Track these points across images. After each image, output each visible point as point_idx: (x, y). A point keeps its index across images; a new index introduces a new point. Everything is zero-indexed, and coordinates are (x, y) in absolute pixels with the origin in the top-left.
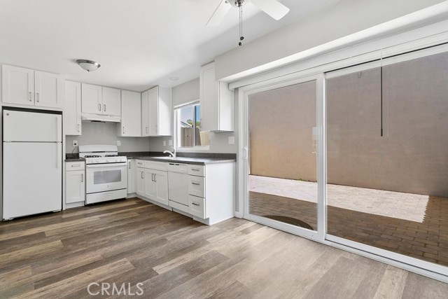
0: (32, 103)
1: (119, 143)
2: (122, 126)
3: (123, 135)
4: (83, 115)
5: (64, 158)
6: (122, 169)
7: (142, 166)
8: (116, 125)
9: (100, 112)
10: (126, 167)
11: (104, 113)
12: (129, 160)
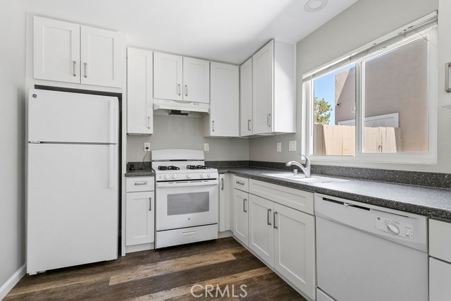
0: (76, 80)
1: (206, 146)
2: (211, 120)
3: (212, 134)
4: (156, 102)
5: (124, 171)
6: (212, 191)
7: (245, 188)
8: (203, 117)
9: (180, 98)
10: (217, 187)
11: (186, 99)
12: (222, 176)
